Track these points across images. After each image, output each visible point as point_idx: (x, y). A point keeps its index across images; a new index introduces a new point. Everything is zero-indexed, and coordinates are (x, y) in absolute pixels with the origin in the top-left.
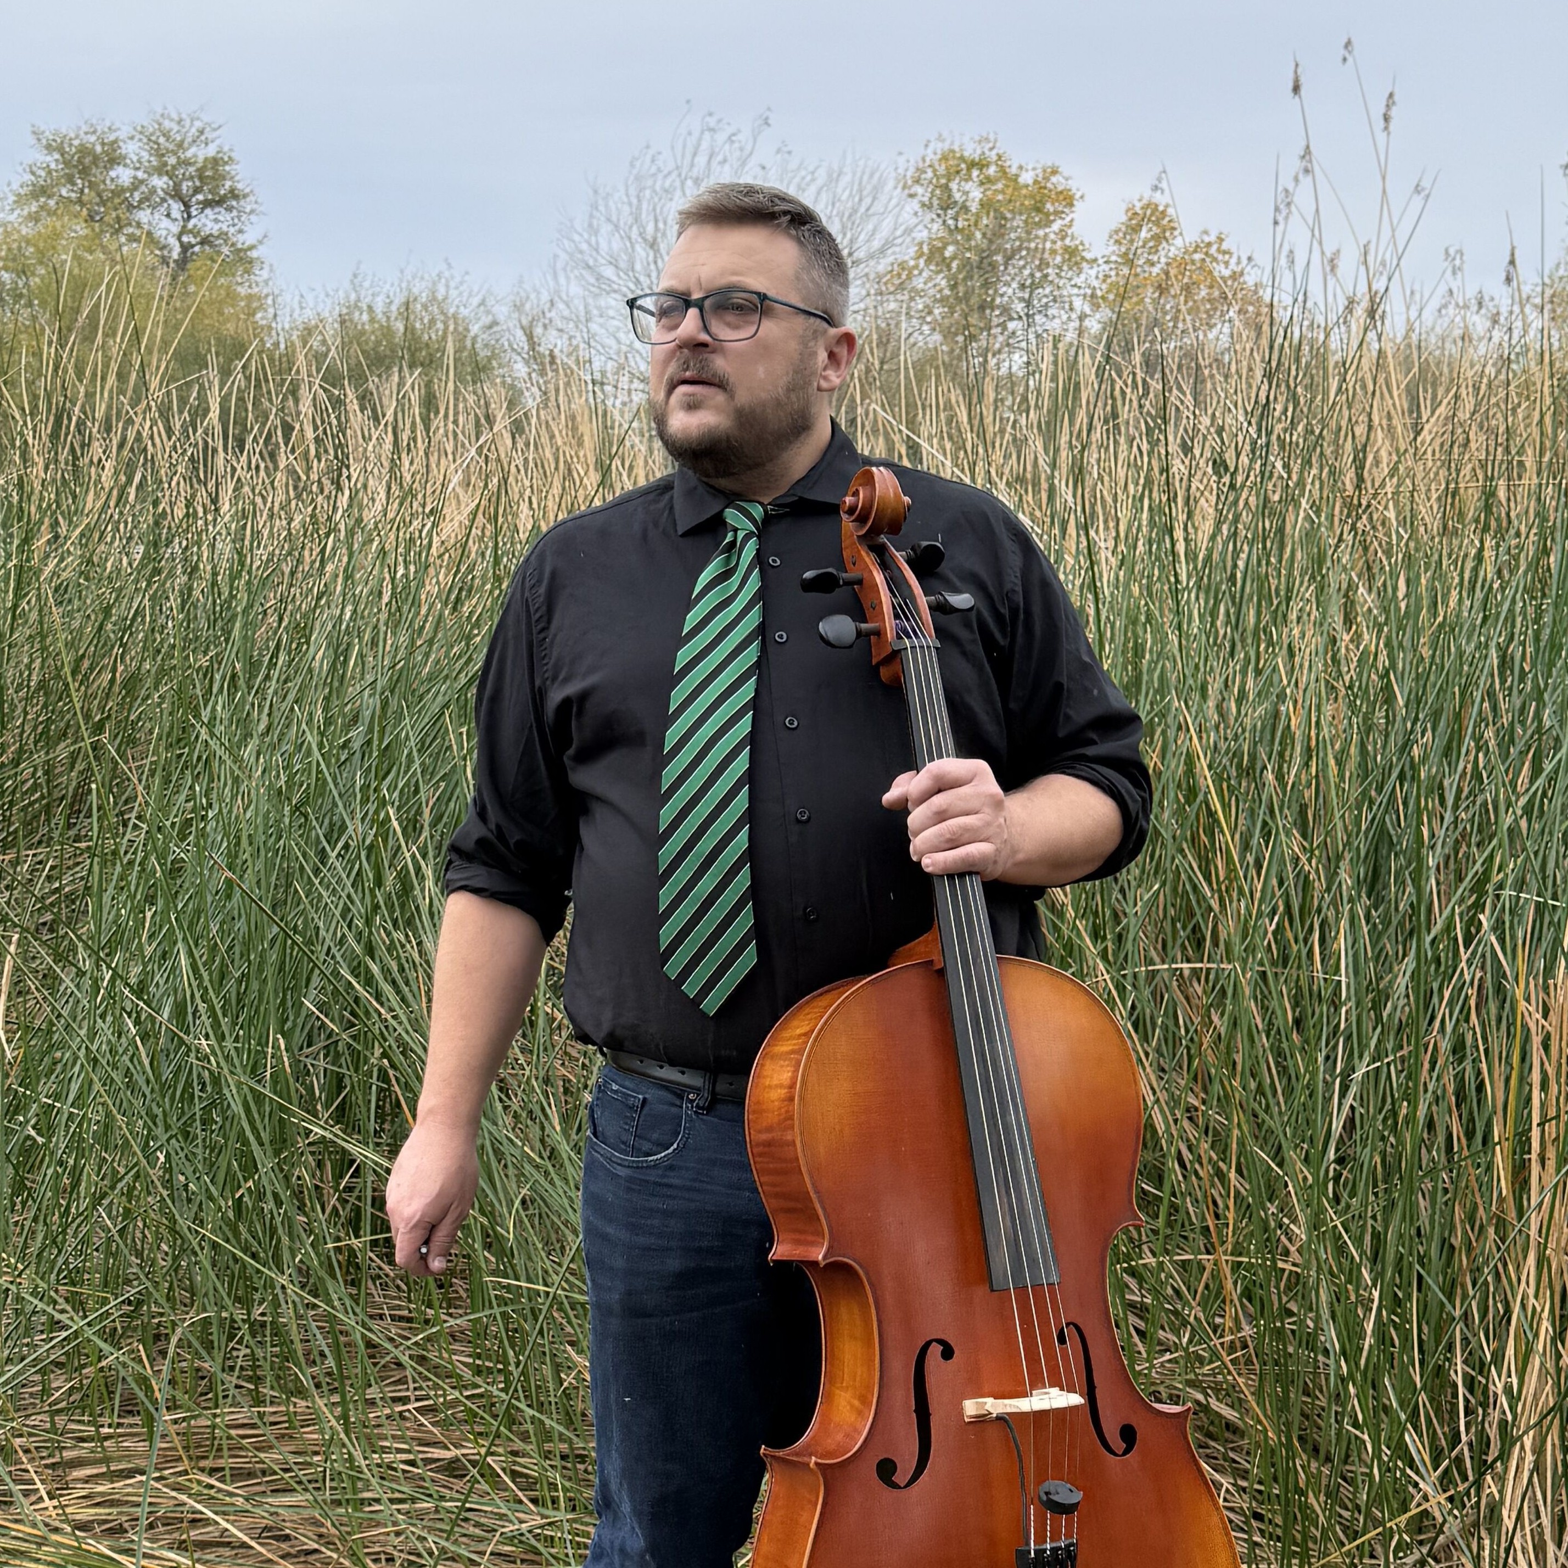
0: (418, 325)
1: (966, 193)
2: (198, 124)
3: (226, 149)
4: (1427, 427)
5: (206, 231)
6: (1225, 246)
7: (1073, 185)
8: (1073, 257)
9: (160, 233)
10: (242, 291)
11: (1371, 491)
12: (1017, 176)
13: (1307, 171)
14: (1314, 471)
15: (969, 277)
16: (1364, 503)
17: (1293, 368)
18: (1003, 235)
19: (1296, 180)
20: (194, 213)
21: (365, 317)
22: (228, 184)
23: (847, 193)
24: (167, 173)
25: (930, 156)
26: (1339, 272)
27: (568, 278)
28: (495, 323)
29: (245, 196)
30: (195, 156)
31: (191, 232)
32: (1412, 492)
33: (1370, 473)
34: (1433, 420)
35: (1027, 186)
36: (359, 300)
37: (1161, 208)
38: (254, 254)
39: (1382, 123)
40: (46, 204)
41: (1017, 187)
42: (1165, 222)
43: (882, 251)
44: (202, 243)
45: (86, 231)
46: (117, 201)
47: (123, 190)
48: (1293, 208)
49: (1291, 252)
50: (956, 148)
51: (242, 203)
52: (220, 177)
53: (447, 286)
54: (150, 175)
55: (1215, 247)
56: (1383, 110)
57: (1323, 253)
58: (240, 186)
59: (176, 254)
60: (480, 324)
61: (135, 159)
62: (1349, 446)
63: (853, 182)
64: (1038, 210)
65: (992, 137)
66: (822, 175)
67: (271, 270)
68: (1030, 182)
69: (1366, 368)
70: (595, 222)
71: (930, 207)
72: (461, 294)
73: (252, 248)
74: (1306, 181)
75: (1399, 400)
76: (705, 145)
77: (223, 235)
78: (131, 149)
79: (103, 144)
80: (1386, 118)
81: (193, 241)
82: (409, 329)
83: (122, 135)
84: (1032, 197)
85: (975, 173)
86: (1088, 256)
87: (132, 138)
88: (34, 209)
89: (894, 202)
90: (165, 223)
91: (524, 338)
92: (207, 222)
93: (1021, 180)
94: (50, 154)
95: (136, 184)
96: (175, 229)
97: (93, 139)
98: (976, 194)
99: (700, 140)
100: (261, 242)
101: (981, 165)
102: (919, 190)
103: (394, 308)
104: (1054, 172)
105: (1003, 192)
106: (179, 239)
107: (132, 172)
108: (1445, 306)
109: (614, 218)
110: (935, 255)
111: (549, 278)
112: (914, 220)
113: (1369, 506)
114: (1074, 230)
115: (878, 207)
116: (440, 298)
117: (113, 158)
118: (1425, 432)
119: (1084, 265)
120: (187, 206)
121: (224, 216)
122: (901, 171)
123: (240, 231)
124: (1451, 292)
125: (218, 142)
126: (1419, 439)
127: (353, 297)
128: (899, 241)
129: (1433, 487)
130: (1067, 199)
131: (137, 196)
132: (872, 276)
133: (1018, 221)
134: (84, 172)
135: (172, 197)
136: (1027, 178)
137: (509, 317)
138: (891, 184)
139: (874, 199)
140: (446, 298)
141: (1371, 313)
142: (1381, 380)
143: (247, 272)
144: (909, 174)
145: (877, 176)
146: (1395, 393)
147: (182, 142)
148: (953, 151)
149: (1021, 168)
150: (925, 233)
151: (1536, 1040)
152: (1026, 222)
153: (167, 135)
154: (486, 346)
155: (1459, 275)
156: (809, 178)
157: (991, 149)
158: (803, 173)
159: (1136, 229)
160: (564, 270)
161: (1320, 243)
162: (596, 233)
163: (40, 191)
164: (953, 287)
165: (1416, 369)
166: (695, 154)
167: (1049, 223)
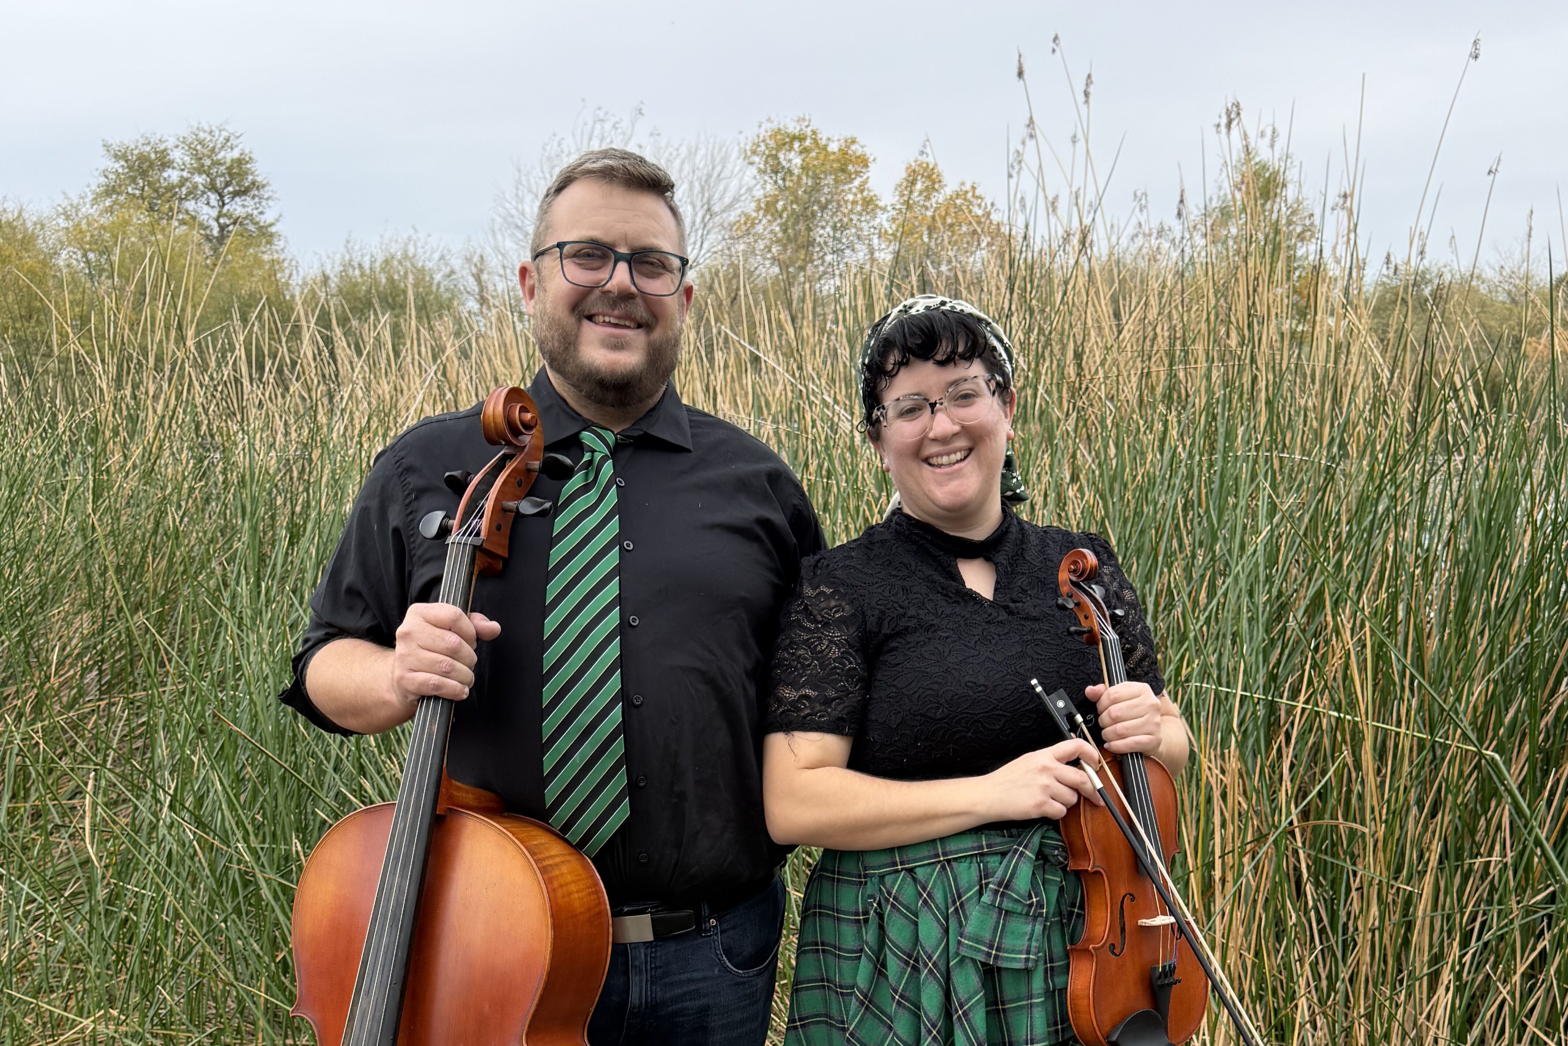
0: (396, 277)
1: (790, 161)
2: (224, 134)
3: (247, 151)
4: (1126, 328)
5: (237, 213)
6: (978, 193)
7: (868, 151)
8: (869, 204)
9: (203, 218)
10: (266, 257)
11: (1088, 377)
12: (826, 146)
13: (1031, 136)
14: (1047, 364)
15: (797, 222)
16: (1084, 386)
17: (1029, 286)
18: (819, 190)
19: (1023, 143)
20: (227, 201)
21: (357, 272)
22: (250, 178)
23: (703, 162)
24: (204, 172)
25: (763, 133)
26: (1059, 212)
27: (504, 236)
28: (452, 272)
29: (264, 186)
30: (225, 158)
31: (225, 215)
32: (1117, 376)
33: (1087, 363)
34: (1130, 322)
35: (834, 153)
36: (351, 260)
37: (931, 166)
38: (273, 229)
39: (1083, 99)
40: (117, 199)
41: (827, 154)
42: (934, 176)
43: (730, 206)
44: (234, 223)
45: (147, 220)
46: (169, 194)
47: (173, 187)
48: (1023, 165)
49: (1022, 198)
50: (782, 127)
51: (262, 192)
52: (243, 174)
53: (415, 246)
54: (193, 174)
55: (970, 195)
56: (1084, 88)
57: (1046, 197)
58: (259, 179)
59: (216, 232)
60: (442, 273)
61: (180, 163)
62: (1071, 345)
63: (706, 155)
64: (843, 170)
65: (807, 117)
66: (684, 151)
67: (286, 241)
68: (836, 150)
69: (1081, 284)
70: (520, 193)
71: (765, 172)
72: (425, 253)
73: (271, 225)
74: (1031, 144)
75: (1106, 309)
76: (597, 132)
77: (249, 216)
78: (177, 155)
79: (156, 152)
80: (1086, 94)
81: (228, 222)
82: (391, 280)
83: (170, 144)
84: (839, 161)
85: (796, 145)
86: (881, 204)
87: (177, 147)
88: (107, 204)
89: (738, 168)
90: (206, 209)
91: (475, 283)
92: (237, 207)
93: (830, 149)
94: (117, 161)
95: (183, 181)
96: (214, 213)
97: (148, 148)
98: (798, 161)
99: (593, 128)
100: (277, 220)
101: (801, 139)
102: (756, 159)
103: (377, 264)
104: (853, 142)
105: (817, 158)
106: (217, 220)
107: (180, 173)
108: (1136, 235)
109: (534, 190)
110: (769, 207)
111: (490, 236)
112: (753, 182)
113: (1087, 388)
114: (869, 185)
115: (726, 173)
116: (410, 254)
117: (165, 164)
118: (1125, 332)
119: (878, 211)
120: (221, 196)
121: (249, 201)
122: (742, 145)
123: (261, 213)
124: (1140, 224)
125: (240, 146)
126: (1121, 337)
127: (347, 257)
128: (743, 198)
129: (1132, 372)
130: (864, 162)
131: (184, 190)
132: (726, 225)
133: (830, 180)
134: (144, 174)
135: (210, 190)
136: (833, 147)
137: (462, 268)
138: (734, 155)
139: (724, 167)
140: (414, 256)
141: (1083, 242)
142: (1092, 292)
143: (269, 242)
144: (748, 148)
145: (724, 149)
146: (1103, 302)
147: (214, 148)
148: (779, 129)
149: (829, 139)
150: (762, 192)
151: (1217, 794)
152: (835, 180)
153: (201, 142)
154: (447, 290)
155: (1145, 211)
156: (675, 153)
157: (807, 126)
158: (670, 149)
159: (913, 183)
160: (500, 230)
161: (1044, 190)
162: (522, 201)
163: (110, 191)
164: (785, 231)
165: (1116, 285)
166: (590, 139)
167: (851, 181)
